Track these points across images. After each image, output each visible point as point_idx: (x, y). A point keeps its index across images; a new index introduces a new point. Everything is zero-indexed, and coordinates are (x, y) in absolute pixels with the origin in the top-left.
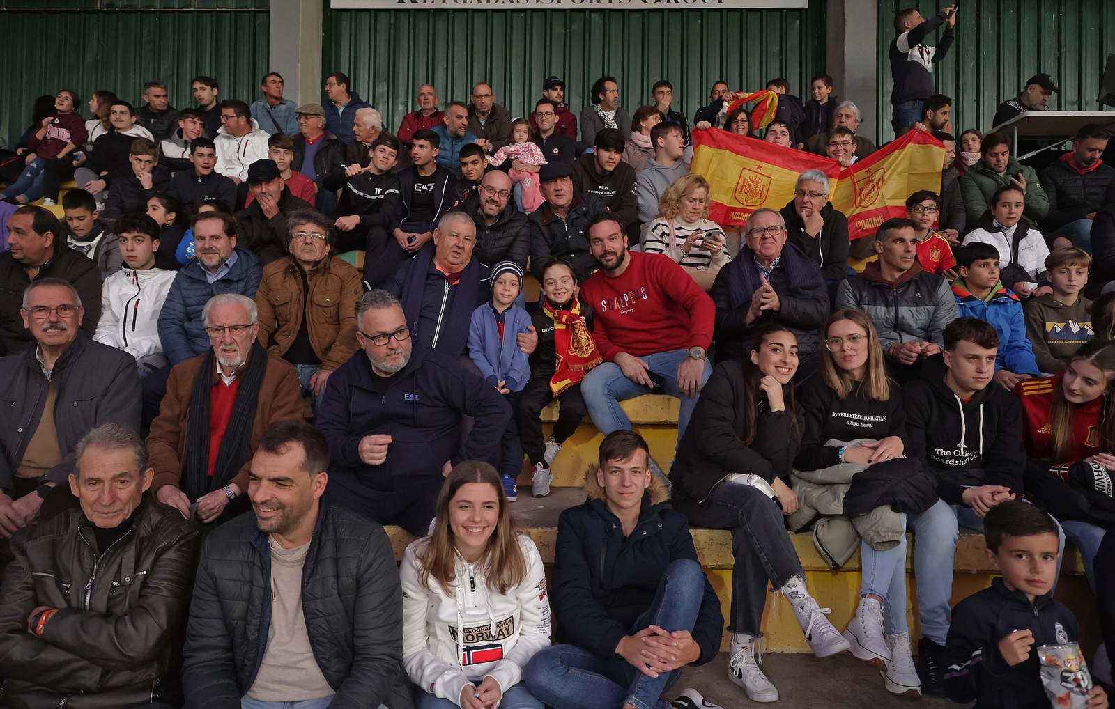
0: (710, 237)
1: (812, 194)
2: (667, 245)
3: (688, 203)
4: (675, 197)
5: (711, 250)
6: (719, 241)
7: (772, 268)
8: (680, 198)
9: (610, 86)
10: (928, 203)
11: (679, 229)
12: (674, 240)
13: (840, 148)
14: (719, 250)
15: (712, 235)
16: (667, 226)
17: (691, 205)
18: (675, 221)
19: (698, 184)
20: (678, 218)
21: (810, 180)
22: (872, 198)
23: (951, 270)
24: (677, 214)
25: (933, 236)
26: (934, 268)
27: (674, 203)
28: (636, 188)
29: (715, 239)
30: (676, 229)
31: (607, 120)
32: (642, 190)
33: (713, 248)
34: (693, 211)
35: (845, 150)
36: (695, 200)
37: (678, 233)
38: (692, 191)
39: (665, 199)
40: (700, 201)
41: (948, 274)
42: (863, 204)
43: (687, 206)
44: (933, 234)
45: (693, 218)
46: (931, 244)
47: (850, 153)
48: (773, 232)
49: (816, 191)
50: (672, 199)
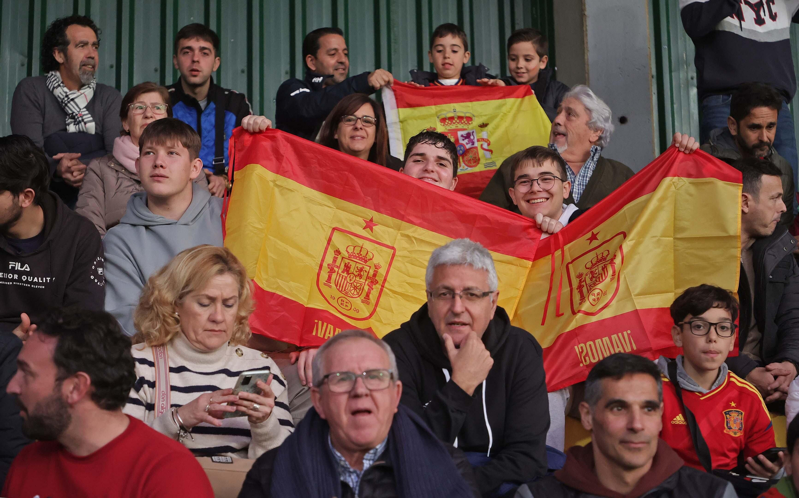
0: (247, 387)
1: (469, 293)
2: (150, 407)
3: (196, 308)
4: (169, 296)
5: (250, 416)
6: (266, 394)
7: (367, 464)
8: (181, 297)
9: (80, 33)
10: (716, 314)
11: (180, 369)
12: (166, 397)
13: (536, 188)
14: (267, 415)
15: (252, 382)
16: (151, 364)
17: (204, 314)
18: (170, 351)
19: (217, 267)
20: (179, 343)
21: (460, 264)
22: (604, 293)
23: (761, 457)
24: (176, 334)
25: (729, 382)
26: (734, 450)
27: (167, 310)
28: (100, 270)
29: (258, 391)
30: (172, 370)
31: (72, 108)
32: (112, 275)
33: (255, 410)
34: (210, 326)
35: (547, 191)
36: (213, 300)
37: (176, 380)
38: (204, 281)
39: (147, 302)
40: (225, 302)
41: (758, 467)
42: (586, 307)
43: (195, 315)
44: (730, 377)
45: (213, 341)
46: (725, 399)
47: (557, 200)
48: (373, 384)
49: (477, 288)
50: (161, 302)
